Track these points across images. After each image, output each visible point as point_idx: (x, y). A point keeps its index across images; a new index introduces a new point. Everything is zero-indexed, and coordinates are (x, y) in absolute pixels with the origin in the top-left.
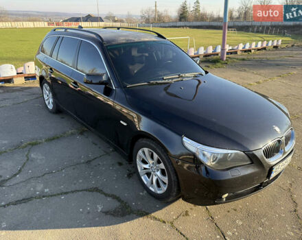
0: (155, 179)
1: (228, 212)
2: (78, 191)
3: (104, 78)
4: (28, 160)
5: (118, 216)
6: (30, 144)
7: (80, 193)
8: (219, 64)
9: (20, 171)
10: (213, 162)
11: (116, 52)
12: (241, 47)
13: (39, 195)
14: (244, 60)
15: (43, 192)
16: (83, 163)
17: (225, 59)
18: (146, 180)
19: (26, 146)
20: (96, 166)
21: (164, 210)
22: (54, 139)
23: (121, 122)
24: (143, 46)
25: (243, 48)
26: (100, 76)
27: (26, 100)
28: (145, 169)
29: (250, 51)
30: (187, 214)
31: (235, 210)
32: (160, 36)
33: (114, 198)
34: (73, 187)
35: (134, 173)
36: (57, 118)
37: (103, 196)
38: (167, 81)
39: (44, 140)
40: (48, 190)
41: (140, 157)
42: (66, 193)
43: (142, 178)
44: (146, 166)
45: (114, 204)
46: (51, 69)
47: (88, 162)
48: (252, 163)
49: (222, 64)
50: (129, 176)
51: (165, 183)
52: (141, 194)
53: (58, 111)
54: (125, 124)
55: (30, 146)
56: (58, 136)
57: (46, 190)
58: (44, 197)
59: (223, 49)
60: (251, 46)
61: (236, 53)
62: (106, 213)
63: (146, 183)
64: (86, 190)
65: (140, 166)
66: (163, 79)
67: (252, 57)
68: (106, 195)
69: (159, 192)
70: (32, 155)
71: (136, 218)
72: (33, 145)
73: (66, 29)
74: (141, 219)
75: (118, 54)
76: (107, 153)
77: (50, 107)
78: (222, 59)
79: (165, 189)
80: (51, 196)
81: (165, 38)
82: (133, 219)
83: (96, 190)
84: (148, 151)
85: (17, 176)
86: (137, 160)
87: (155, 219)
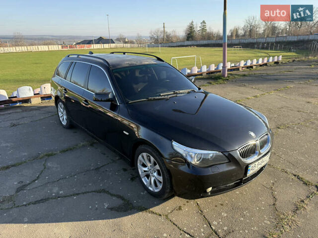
0: (153, 179)
1: (216, 206)
2: (88, 192)
3: (110, 96)
4: (45, 168)
5: (121, 211)
6: (46, 155)
7: (90, 194)
8: (220, 81)
9: (38, 177)
10: (197, 161)
11: (122, 73)
12: (242, 64)
13: (55, 196)
14: (244, 75)
15: (58, 193)
16: (93, 170)
17: (226, 75)
18: (146, 181)
19: (43, 157)
20: (103, 172)
21: (161, 206)
22: (67, 150)
23: (124, 132)
24: (144, 68)
25: (246, 64)
26: (107, 94)
27: (42, 117)
28: (145, 171)
29: (251, 67)
30: (180, 208)
31: (222, 205)
32: (159, 59)
33: (117, 197)
34: (84, 190)
35: (136, 177)
36: (70, 133)
37: (109, 196)
38: (163, 97)
39: (59, 151)
40: (62, 192)
41: (140, 161)
42: (78, 194)
43: (143, 179)
44: (146, 169)
45: (117, 202)
46: (65, 90)
47: (97, 169)
48: (230, 162)
49: (224, 80)
50: (132, 179)
51: (161, 182)
52: (142, 193)
53: (71, 126)
54: (127, 134)
55: (46, 157)
56: (71, 148)
57: (60, 192)
58: (59, 197)
59: (224, 67)
60: (252, 63)
61: (238, 69)
62: (112, 209)
63: (146, 184)
64: (95, 192)
65: (141, 170)
66: (160, 95)
67: (253, 73)
68: (112, 195)
69: (156, 191)
70: (49, 164)
71: (136, 212)
72: (49, 155)
73: (78, 55)
74: (141, 213)
75: (124, 75)
76: (114, 161)
77: (64, 123)
78: (224, 76)
79: (161, 187)
80: (65, 197)
81: (163, 61)
82: (134, 213)
83: (104, 191)
84: (146, 155)
85: (36, 181)
86: (138, 164)
87: (153, 213)
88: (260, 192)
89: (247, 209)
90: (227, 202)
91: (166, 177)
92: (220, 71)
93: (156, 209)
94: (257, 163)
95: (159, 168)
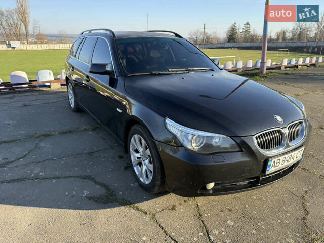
0: (144, 168)
1: (222, 211)
2: (71, 177)
4: (36, 148)
5: (100, 203)
6: (43, 135)
7: (72, 179)
8: (257, 78)
9: (25, 156)
12: (285, 63)
13: (33, 177)
14: (286, 74)
15: (38, 174)
16: (86, 154)
17: (265, 72)
18: (138, 169)
19: (39, 137)
20: (96, 157)
22: (66, 133)
23: (118, 109)
25: (289, 63)
26: (104, 66)
28: (138, 158)
29: (296, 67)
30: (173, 208)
31: (230, 210)
32: (177, 35)
33: (102, 186)
34: (67, 173)
36: (77, 116)
37: (93, 183)
39: (57, 133)
40: (43, 173)
42: (58, 178)
43: (135, 168)
44: (138, 155)
45: (100, 191)
46: (73, 68)
47: (91, 154)
48: (242, 151)
49: (261, 77)
51: (151, 172)
52: (132, 185)
53: (78, 110)
54: (120, 111)
55: (43, 137)
56: (72, 130)
57: (41, 174)
58: (37, 179)
59: (263, 63)
60: (297, 63)
61: (280, 68)
62: (90, 199)
63: (137, 173)
64: (78, 177)
65: (134, 156)
66: (168, 71)
68: (96, 182)
69: (147, 182)
70: (42, 144)
71: (118, 206)
72: (45, 136)
73: (90, 31)
74: (123, 207)
76: (112, 148)
77: (73, 106)
78: (262, 73)
79: (151, 178)
80: (44, 179)
81: (182, 38)
82: (114, 206)
83: (89, 178)
84: (139, 137)
85: (21, 160)
86: (131, 149)
87: (138, 209)
88: (285, 200)
89: (264, 220)
90: (237, 208)
91: (156, 165)
92: (258, 69)
93: (143, 205)
94: (282, 158)
95: (150, 154)
